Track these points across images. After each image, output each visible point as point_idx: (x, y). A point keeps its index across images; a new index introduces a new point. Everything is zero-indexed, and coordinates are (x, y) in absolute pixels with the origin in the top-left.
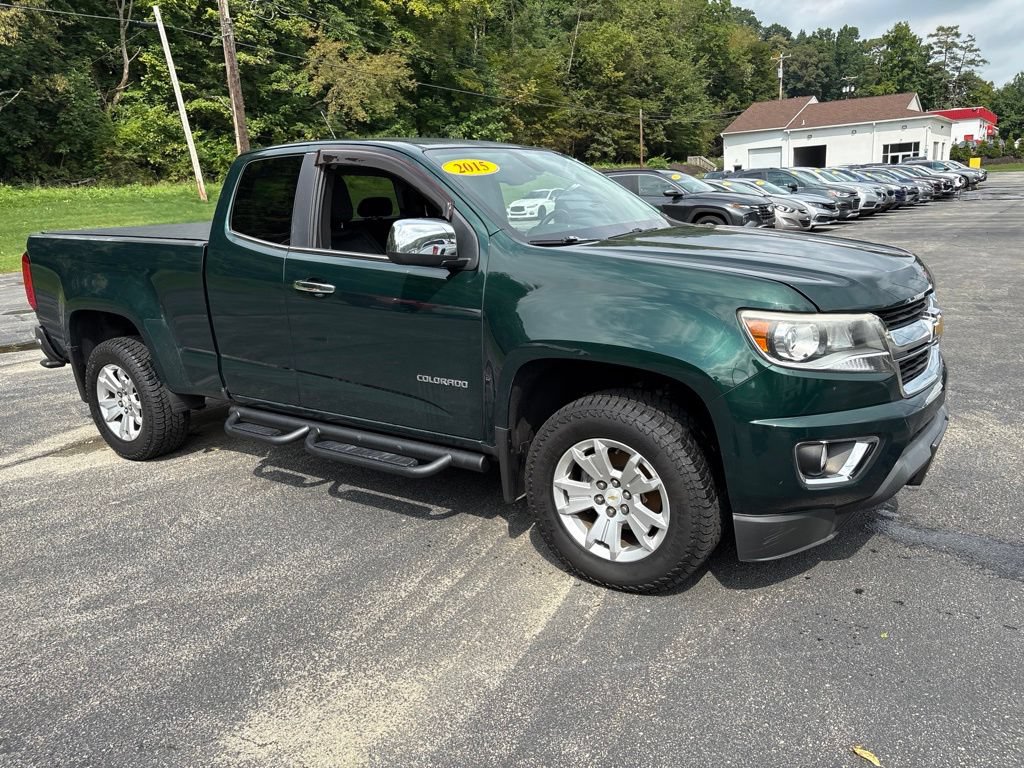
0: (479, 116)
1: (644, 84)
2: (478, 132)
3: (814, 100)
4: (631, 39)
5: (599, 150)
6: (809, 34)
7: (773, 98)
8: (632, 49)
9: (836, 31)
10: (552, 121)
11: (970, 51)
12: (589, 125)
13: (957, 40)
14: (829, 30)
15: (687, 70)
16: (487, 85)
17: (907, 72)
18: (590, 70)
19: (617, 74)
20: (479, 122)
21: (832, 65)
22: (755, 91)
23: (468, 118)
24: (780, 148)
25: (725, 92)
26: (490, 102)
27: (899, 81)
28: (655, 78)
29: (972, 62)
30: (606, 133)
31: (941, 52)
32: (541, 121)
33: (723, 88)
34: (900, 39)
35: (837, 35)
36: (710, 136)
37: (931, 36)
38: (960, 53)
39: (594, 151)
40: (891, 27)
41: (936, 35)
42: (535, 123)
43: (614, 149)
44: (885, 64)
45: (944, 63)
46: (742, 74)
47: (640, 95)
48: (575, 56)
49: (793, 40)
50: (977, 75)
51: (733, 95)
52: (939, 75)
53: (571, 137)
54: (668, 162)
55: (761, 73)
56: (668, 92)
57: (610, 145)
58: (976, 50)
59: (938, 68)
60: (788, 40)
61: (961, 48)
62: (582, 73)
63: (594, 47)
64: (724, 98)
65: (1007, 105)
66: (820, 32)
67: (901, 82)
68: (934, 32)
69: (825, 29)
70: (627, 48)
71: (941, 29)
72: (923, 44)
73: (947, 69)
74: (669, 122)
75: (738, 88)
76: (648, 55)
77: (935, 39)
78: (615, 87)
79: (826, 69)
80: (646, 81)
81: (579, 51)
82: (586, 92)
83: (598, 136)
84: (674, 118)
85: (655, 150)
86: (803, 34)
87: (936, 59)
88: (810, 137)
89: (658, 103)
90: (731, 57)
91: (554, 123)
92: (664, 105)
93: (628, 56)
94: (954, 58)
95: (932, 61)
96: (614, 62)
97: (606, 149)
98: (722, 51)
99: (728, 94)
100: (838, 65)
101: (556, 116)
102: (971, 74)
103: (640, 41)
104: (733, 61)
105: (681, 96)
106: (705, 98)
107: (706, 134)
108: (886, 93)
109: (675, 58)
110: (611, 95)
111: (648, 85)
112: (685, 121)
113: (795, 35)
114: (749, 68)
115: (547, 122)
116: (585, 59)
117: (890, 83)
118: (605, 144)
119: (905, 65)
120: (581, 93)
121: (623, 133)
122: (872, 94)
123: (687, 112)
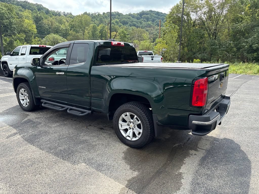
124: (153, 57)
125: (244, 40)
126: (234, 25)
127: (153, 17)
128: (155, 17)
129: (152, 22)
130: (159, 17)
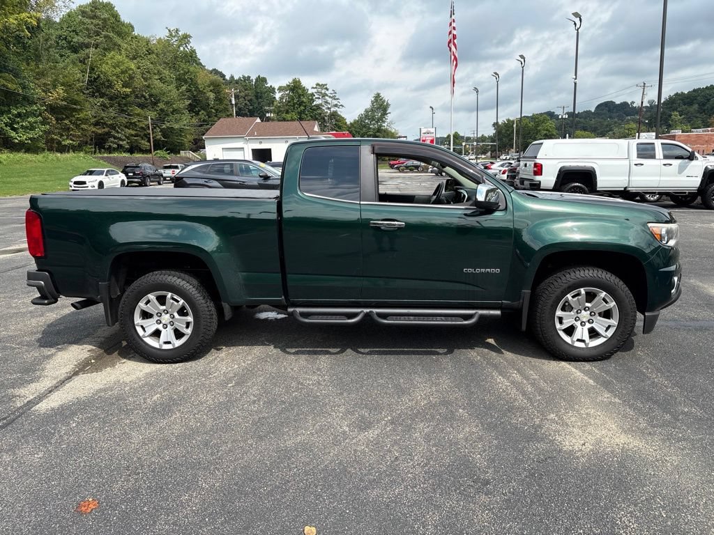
0: (19, 110)
1: (143, 99)
2: (18, 123)
3: (258, 120)
4: (133, 66)
5: (115, 143)
6: (236, 78)
7: (228, 116)
8: (134, 73)
9: (253, 78)
10: (77, 119)
11: (334, 99)
12: (106, 125)
13: (327, 92)
14: (249, 77)
15: (172, 91)
16: (24, 88)
17: (302, 108)
18: (103, 84)
19: (124, 89)
20: (19, 115)
21: (254, 98)
22: (217, 110)
23: (9, 112)
24: (242, 149)
25: (197, 109)
26: (28, 100)
27: (298, 112)
28: (151, 95)
29: (336, 105)
30: (120, 131)
31: (319, 98)
32: (69, 118)
33: (195, 107)
34: (296, 87)
35: (254, 81)
36: (190, 138)
37: (313, 88)
38: (329, 100)
39: (111, 143)
40: (291, 81)
41: (316, 88)
42: (63, 119)
43: (127, 143)
44: (289, 102)
45: (321, 104)
46: (208, 99)
47: (142, 106)
48: (90, 73)
49: (226, 80)
50: (339, 113)
51: (202, 111)
52: (319, 112)
53: (93, 132)
54: (169, 154)
55: (219, 100)
56: (161, 105)
57: (123, 140)
58: (338, 99)
59: (318, 107)
60: (224, 79)
61: (330, 97)
62: (97, 86)
63: (105, 68)
64: (197, 114)
65: (356, 131)
66: (244, 77)
67: (300, 113)
68: (315, 86)
69: (246, 76)
70: (131, 72)
71: (318, 84)
72: (309, 92)
73: (324, 108)
74: (164, 126)
75: (206, 107)
76: (146, 79)
77: (315, 90)
78: (123, 98)
79: (250, 101)
80: (145, 97)
81: (93, 69)
82: (101, 100)
83: (113, 133)
84: (168, 124)
85: (158, 146)
86: (232, 77)
87: (317, 102)
88: (261, 143)
89: (155, 113)
90: (200, 87)
91: (80, 120)
92: (160, 115)
93: (131, 78)
94: (326, 102)
95: (315, 103)
96: (122, 81)
97: (121, 143)
98: (193, 83)
99: (199, 111)
100: (257, 99)
101: (81, 115)
102: (336, 112)
103: (138, 68)
104: (201, 89)
105: (171, 110)
106: (186, 112)
107: (188, 136)
108: (292, 120)
109: (163, 83)
110: (121, 103)
111: (146, 99)
112: (176, 126)
113: (228, 77)
114: (212, 96)
115: (74, 119)
116: (99, 76)
117: (294, 113)
118: (120, 139)
119: (301, 104)
120: (98, 100)
121: (133, 132)
122: (284, 120)
123: (177, 121)
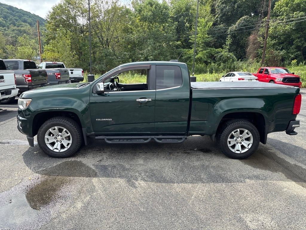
124: (73, 70)
125: (139, 52)
126: (126, 35)
127: (5, 12)
128: (7, 13)
129: (4, 19)
130: (14, 13)
